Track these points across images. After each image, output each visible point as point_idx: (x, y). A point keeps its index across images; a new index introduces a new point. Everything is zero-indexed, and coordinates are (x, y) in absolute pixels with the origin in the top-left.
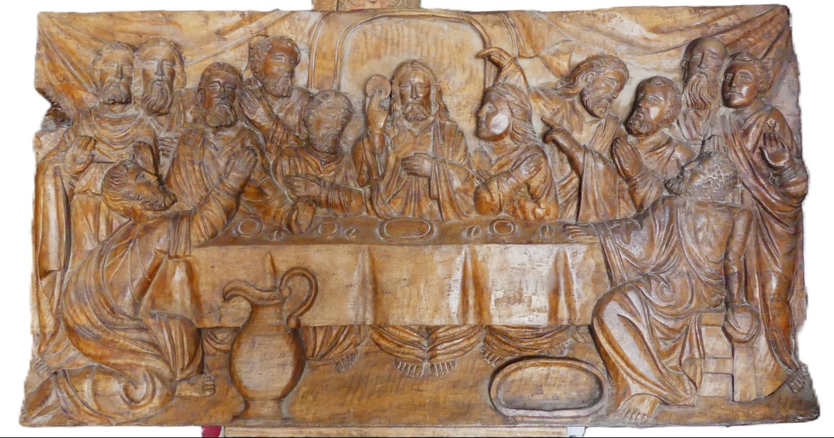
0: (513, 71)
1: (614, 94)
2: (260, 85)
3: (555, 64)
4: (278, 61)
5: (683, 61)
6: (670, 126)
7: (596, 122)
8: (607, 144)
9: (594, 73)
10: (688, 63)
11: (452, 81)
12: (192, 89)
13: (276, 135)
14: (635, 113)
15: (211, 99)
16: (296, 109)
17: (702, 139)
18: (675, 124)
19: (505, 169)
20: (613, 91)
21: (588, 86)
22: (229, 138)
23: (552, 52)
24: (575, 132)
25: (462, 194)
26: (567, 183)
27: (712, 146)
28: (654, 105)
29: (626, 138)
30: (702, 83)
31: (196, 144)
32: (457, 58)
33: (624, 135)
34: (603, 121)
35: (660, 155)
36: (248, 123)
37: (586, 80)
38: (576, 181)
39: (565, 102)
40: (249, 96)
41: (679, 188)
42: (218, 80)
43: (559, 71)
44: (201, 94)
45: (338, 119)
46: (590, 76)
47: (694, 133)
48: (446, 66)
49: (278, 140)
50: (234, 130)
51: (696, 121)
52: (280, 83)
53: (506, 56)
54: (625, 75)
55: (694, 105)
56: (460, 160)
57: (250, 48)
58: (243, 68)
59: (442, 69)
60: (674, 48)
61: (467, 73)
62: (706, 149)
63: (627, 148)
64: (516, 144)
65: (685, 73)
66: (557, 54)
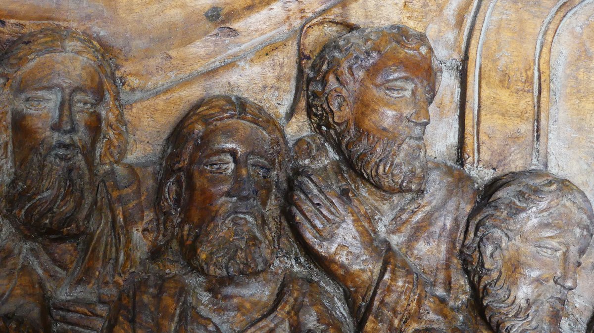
2: (334, 155)
4: (395, 94)
12: (144, 166)
13: (391, 299)
15: (209, 199)
16: (440, 224)
22: (255, 304)
31: (165, 323)
36: (302, 260)
40: (316, 191)
42: (231, 145)
44: (178, 182)
45: (565, 255)
49: (395, 312)
50: (268, 281)
52: (402, 155)
57: (301, 56)
58: (283, 111)
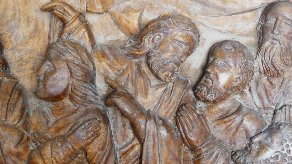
0: (77, 27)
1: (181, 57)
3: (124, 22)
5: (259, 24)
6: (242, 93)
7: (162, 86)
8: (173, 110)
9: (162, 34)
10: (263, 28)
11: (15, 33)
14: (204, 78)
17: (274, 108)
18: (247, 91)
19: (62, 133)
20: (179, 55)
21: (155, 48)
23: (123, 9)
24: (139, 96)
25: (14, 158)
26: (128, 151)
27: (283, 117)
28: (222, 71)
29: (194, 103)
30: (275, 50)
32: (22, 10)
33: (191, 100)
34: (170, 85)
35: (229, 124)
37: (153, 41)
38: (137, 148)
39: (132, 63)
41: (245, 161)
43: (128, 28)
46: (157, 37)
47: (266, 102)
48: (9, 18)
51: (268, 89)
53: (70, 11)
54: (195, 38)
55: (266, 72)
56: (14, 120)
59: (5, 21)
60: (250, 11)
61: (32, 26)
62: (277, 120)
63: (193, 115)
64: (75, 106)
65: (260, 37)
66: (127, 11)
